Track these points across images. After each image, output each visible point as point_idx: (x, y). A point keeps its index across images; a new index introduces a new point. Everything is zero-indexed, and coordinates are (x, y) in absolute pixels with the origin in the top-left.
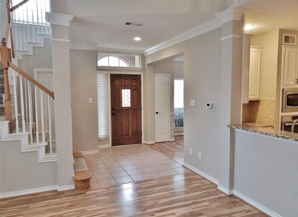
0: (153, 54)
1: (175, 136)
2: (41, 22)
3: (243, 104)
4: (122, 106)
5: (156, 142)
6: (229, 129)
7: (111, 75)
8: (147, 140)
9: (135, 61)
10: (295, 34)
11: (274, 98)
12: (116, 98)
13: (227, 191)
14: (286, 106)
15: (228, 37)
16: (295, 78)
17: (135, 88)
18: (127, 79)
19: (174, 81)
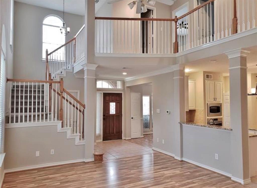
0: (131, 81)
1: (144, 135)
2: (59, 60)
3: (186, 112)
4: (110, 113)
5: (132, 138)
6: (180, 124)
7: (104, 93)
8: (126, 137)
9: (117, 84)
10: (211, 74)
11: (203, 109)
12: (106, 108)
13: (180, 159)
14: (210, 113)
15: (177, 78)
16: (213, 97)
17: (118, 101)
18: (114, 96)
19: (142, 98)
